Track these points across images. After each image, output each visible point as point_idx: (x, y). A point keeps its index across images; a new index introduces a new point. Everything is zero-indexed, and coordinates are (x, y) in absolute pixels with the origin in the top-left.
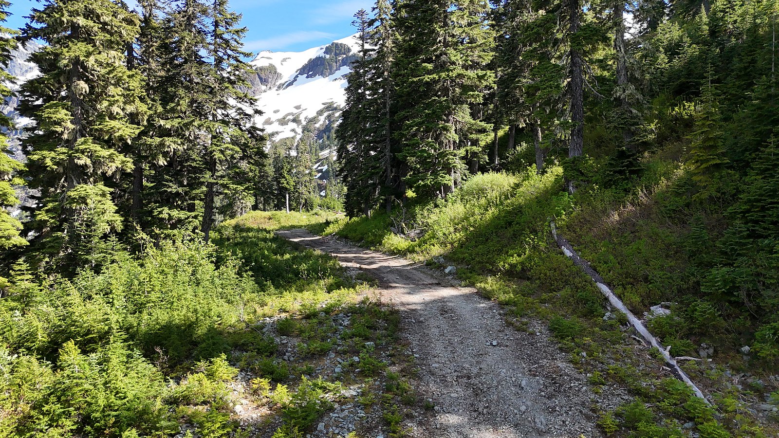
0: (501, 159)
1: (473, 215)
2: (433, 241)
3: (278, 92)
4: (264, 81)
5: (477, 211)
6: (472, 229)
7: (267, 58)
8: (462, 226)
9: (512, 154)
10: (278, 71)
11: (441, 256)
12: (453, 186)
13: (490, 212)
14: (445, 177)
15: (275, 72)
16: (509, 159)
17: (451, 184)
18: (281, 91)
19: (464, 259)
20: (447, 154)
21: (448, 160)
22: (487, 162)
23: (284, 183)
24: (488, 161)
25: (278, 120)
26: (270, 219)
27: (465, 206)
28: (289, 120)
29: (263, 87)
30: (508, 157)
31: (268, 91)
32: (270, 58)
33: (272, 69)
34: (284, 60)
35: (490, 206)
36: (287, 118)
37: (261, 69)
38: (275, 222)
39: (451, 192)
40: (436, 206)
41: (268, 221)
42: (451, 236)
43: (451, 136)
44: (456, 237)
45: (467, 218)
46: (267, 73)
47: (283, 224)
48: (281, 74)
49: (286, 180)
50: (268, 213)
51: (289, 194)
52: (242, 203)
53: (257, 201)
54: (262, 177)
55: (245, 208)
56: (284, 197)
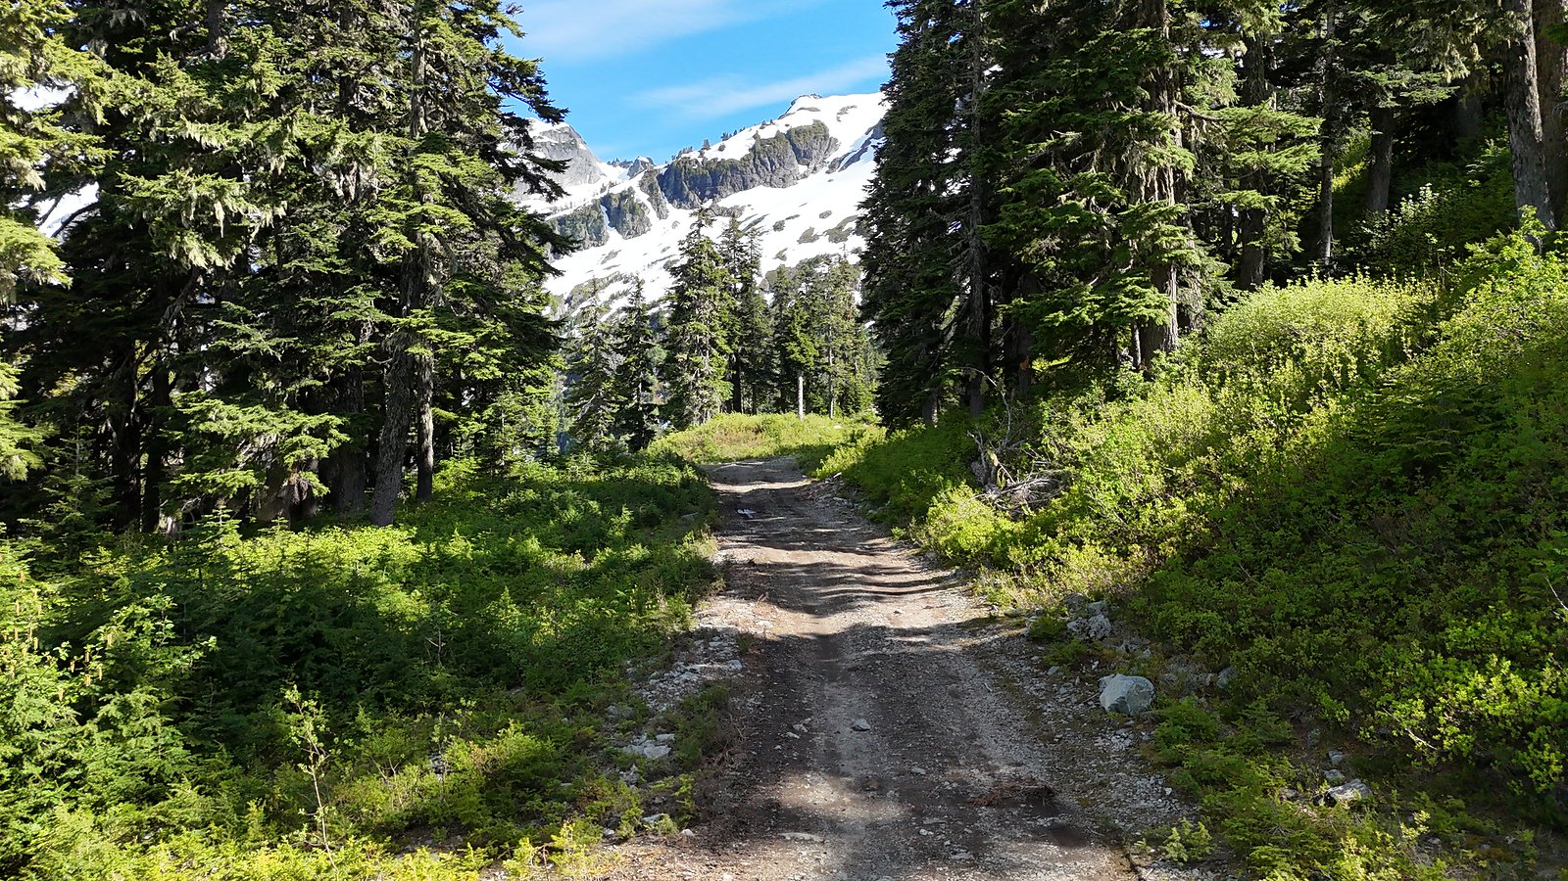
0: (1345, 244)
1: (1245, 425)
2: (1083, 526)
3: (829, 176)
4: (803, 156)
5: (1259, 409)
6: (1237, 484)
7: (810, 109)
8: (1199, 470)
9: (1383, 229)
10: (832, 134)
11: (1098, 597)
12: (1175, 329)
13: (1319, 414)
14: (1142, 295)
15: (826, 137)
16: (1374, 243)
17: (1169, 318)
18: (836, 174)
19: (1195, 631)
20: (1153, 219)
21: (1155, 237)
22: (1295, 253)
23: (793, 352)
24: (1298, 249)
25: (829, 232)
26: (758, 431)
27: (1213, 392)
28: (849, 231)
29: (802, 169)
30: (1370, 236)
31: (811, 175)
32: (816, 110)
33: (819, 131)
34: (844, 111)
35: (1319, 390)
36: (846, 228)
37: (799, 132)
38: (768, 438)
39: (1169, 350)
40: (1113, 394)
41: (753, 435)
42: (1149, 511)
43: (1165, 153)
44: (1172, 517)
45: (1218, 440)
46: (810, 138)
47: (783, 444)
48: (836, 140)
49: (799, 344)
50: (757, 419)
51: (806, 375)
52: (702, 397)
53: (737, 393)
54: (749, 338)
55: (709, 406)
56: (796, 382)
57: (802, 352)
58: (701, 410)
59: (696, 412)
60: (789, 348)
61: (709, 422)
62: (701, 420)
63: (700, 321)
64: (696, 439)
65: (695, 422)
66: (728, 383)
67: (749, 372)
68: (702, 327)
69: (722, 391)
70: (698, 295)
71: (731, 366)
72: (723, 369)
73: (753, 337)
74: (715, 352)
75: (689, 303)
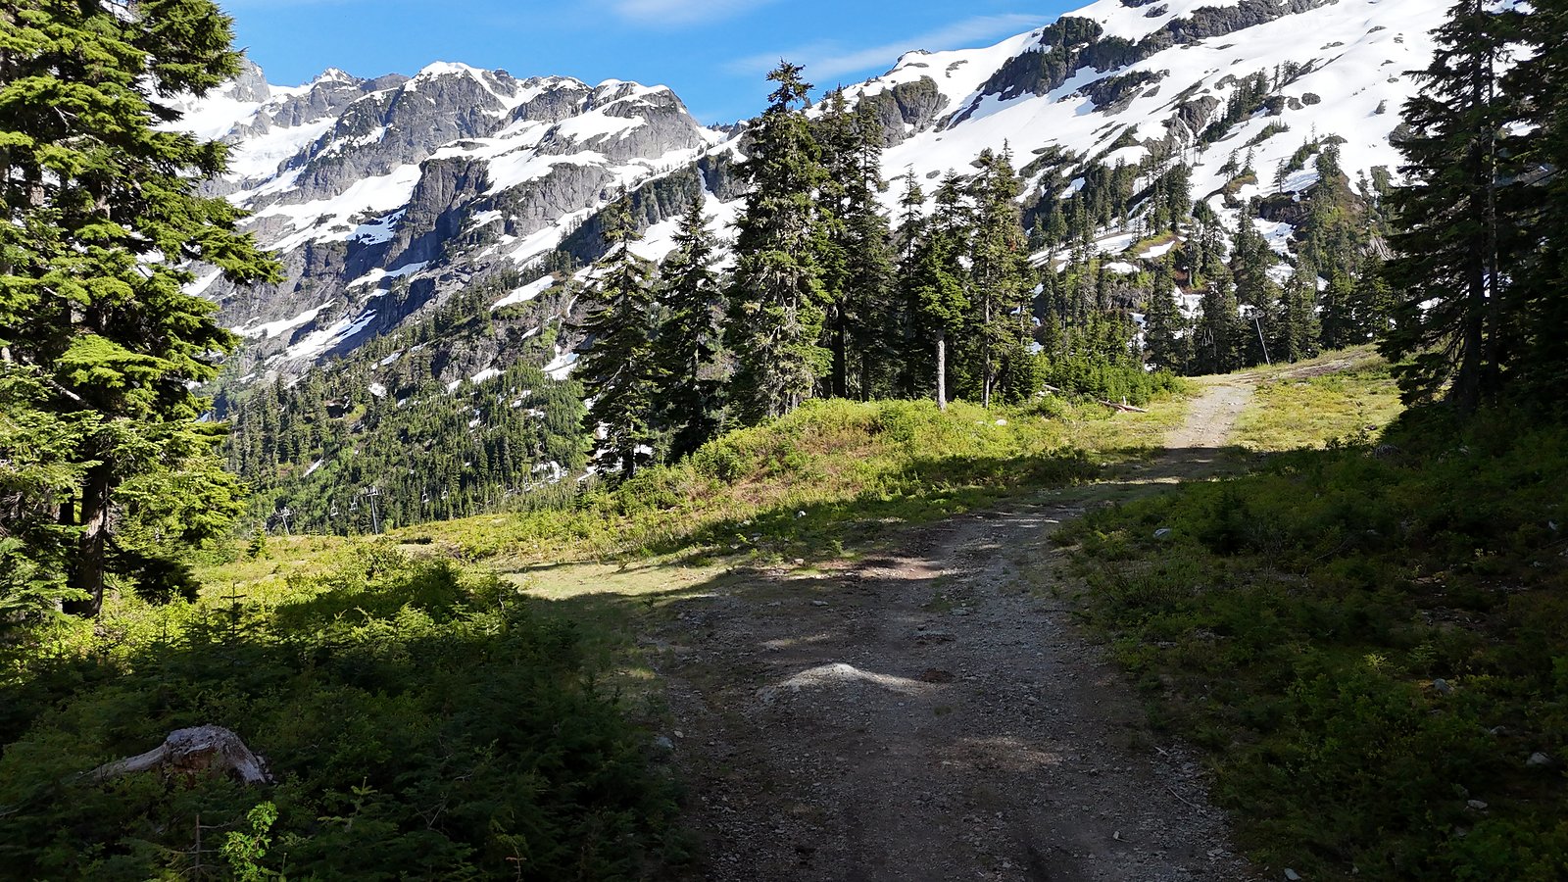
3: (937, 135)
4: (909, 115)
7: (919, 65)
10: (940, 90)
15: (934, 93)
18: (944, 133)
23: (931, 302)
26: (875, 429)
29: (908, 128)
31: (918, 134)
32: (925, 66)
33: (927, 87)
34: (954, 66)
37: (906, 88)
41: (866, 437)
46: (917, 95)
48: (945, 97)
49: (939, 290)
50: (870, 408)
51: (948, 339)
52: (784, 371)
53: (838, 367)
54: (860, 279)
55: (795, 386)
56: (934, 351)
57: (943, 302)
58: (781, 393)
59: (774, 396)
60: (923, 295)
61: (794, 413)
62: (782, 409)
63: (781, 248)
64: (771, 441)
65: (773, 413)
66: (826, 351)
67: (858, 332)
68: (785, 257)
69: (814, 362)
70: (780, 206)
71: (832, 323)
72: (818, 327)
73: (864, 277)
74: (805, 299)
75: (765, 220)
